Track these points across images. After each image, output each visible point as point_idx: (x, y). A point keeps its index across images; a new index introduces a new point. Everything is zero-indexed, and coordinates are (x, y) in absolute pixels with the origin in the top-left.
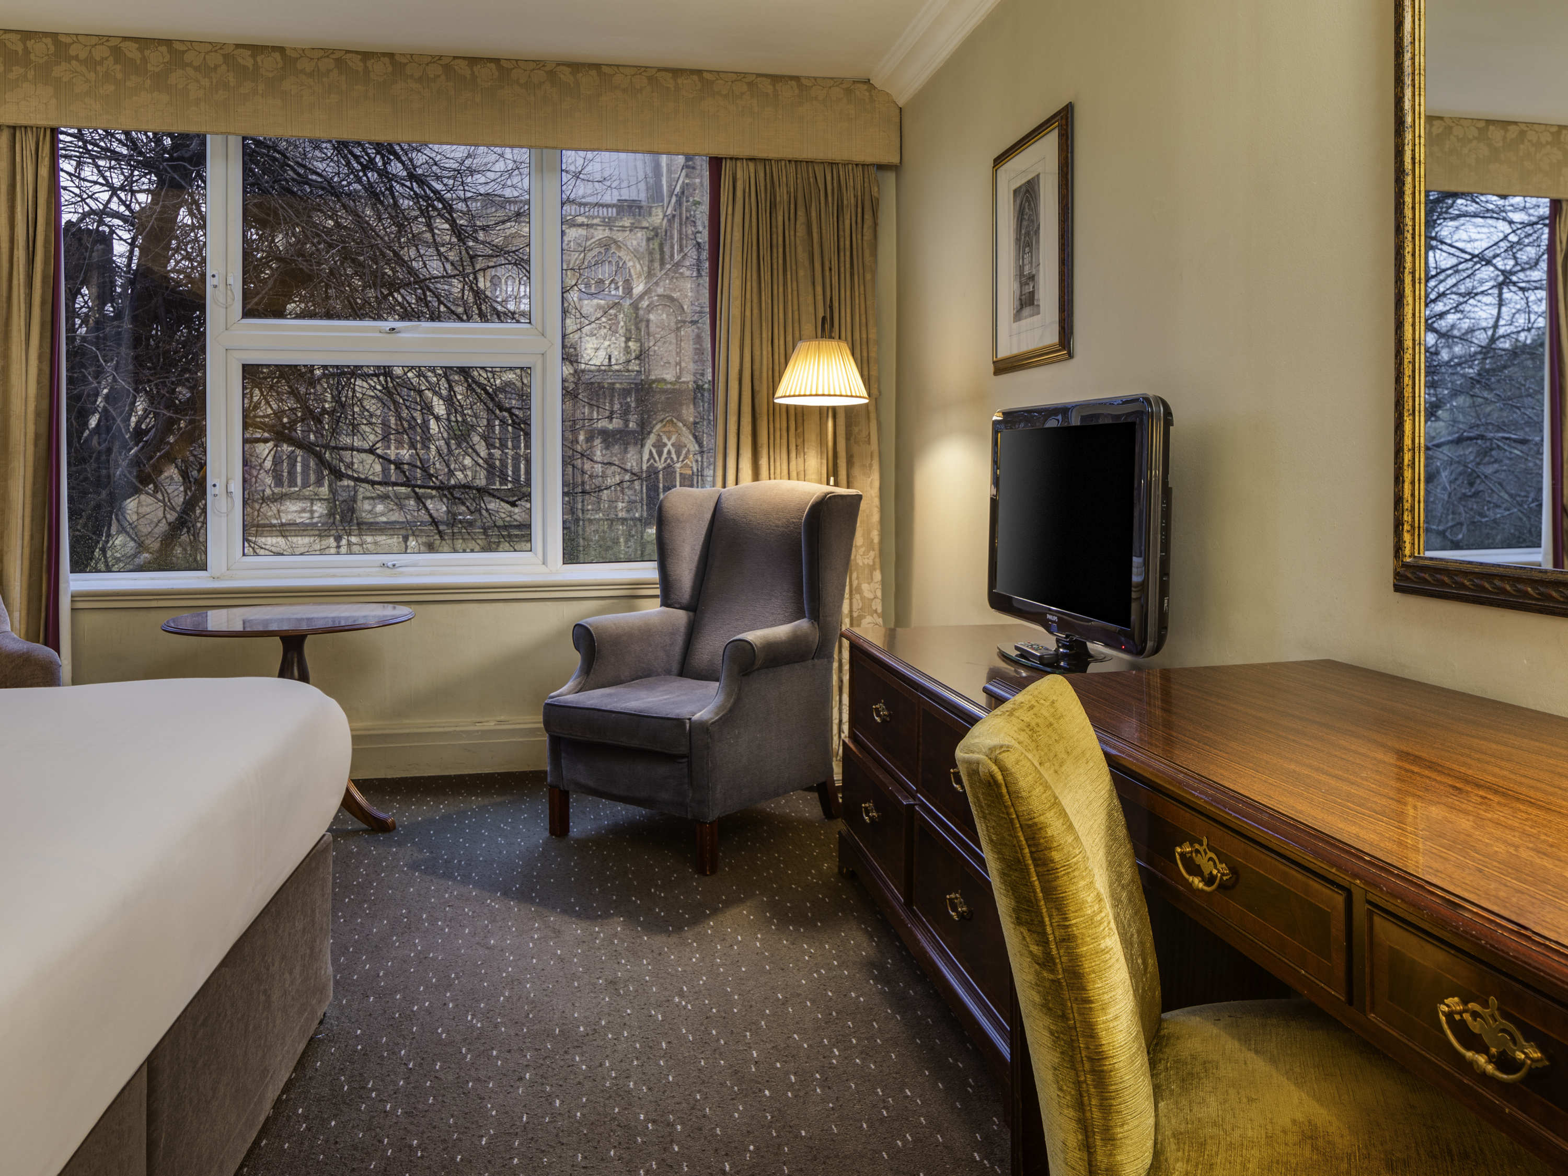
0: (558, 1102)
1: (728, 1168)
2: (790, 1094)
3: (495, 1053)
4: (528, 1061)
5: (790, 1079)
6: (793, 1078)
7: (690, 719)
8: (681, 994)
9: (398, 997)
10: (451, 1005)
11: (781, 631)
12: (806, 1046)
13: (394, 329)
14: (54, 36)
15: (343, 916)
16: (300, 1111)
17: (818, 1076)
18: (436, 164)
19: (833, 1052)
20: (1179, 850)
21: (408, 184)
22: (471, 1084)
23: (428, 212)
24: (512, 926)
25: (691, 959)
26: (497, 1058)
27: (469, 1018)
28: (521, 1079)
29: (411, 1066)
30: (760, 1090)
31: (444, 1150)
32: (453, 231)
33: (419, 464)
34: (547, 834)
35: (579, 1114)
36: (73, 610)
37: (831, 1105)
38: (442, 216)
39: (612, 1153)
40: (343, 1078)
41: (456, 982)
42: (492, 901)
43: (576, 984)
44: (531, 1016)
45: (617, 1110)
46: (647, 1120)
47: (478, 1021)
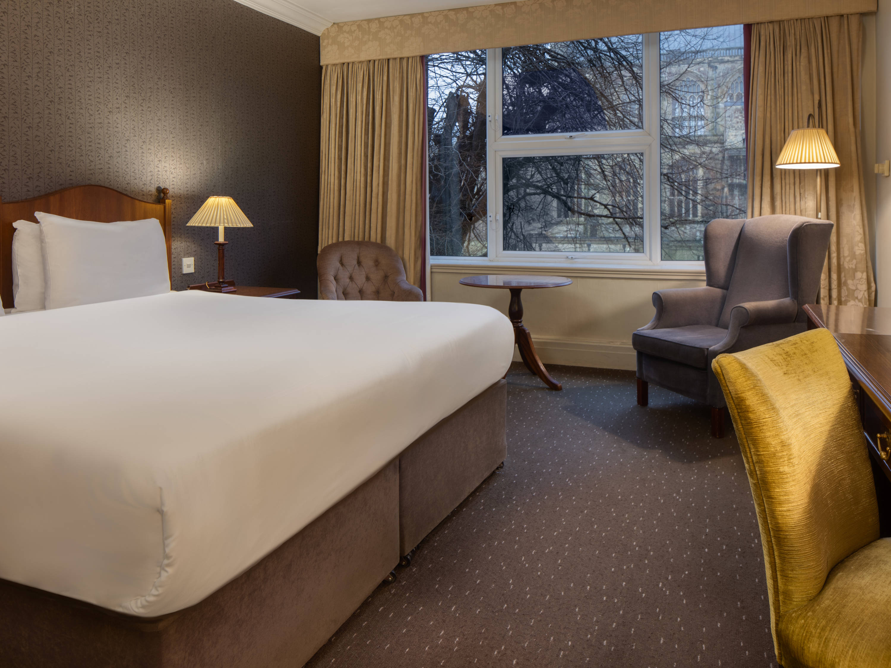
0: (596, 526)
1: (670, 578)
2: (719, 554)
3: (574, 498)
4: (588, 505)
5: (723, 547)
6: (724, 547)
7: (708, 349)
8: (678, 493)
9: (538, 464)
10: (561, 473)
11: (769, 304)
12: (739, 534)
13: (571, 136)
14: (422, 14)
15: (525, 425)
16: (482, 501)
17: (740, 550)
18: (622, 42)
19: (755, 541)
20: (879, 435)
21: (608, 54)
22: (558, 508)
23: (619, 68)
24: (603, 444)
25: (691, 478)
26: (574, 500)
27: (567, 480)
28: (582, 512)
29: (534, 494)
30: (703, 548)
31: (537, 532)
32: (634, 78)
33: (617, 206)
34: (636, 403)
35: (604, 534)
36: (431, 272)
37: (741, 565)
38: (626, 69)
39: (614, 555)
40: (504, 492)
41: (567, 463)
42: (597, 430)
43: (625, 476)
44: (597, 486)
45: (623, 537)
46: (637, 545)
47: (571, 483)
